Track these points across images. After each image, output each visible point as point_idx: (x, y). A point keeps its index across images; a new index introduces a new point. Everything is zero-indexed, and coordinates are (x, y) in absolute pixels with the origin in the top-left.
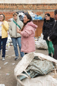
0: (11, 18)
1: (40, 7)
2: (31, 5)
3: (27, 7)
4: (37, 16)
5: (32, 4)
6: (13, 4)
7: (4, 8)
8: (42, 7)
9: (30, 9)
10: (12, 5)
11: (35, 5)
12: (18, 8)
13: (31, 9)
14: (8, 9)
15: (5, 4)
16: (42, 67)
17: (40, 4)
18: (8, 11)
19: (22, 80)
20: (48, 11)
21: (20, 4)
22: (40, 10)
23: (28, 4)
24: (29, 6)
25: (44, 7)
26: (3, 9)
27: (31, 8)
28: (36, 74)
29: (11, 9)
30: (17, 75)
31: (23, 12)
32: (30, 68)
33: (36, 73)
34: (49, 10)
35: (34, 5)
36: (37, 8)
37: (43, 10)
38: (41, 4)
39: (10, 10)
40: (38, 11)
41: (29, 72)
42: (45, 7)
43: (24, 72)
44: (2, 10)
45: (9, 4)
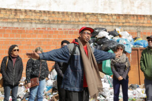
1: (131, 21)
2: (115, 17)
3: (105, 20)
5: (115, 15)
6: (79, 13)
7: (62, 21)
8: (135, 22)
9: (112, 24)
10: (76, 16)
11: (122, 17)
12: (88, 21)
13: (114, 24)
14: (69, 23)
15: (63, 13)
17: (130, 15)
21: (93, 14)
22: (131, 26)
23: (107, 15)
24: (110, 17)
25: (138, 22)
26: (60, 22)
27: (114, 22)
29: (74, 23)
31: (106, 31)
34: (149, 27)
35: (119, 16)
36: (126, 22)
37: (137, 26)
38: (133, 15)
39: (72, 26)
40: (128, 28)
42: (142, 21)
44: (57, 24)
45: (72, 13)
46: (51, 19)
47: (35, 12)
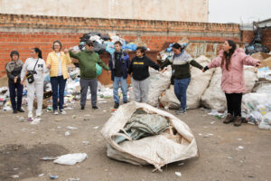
0: (75, 45)
1: (131, 25)
2: (115, 22)
3: (105, 24)
4: (127, 43)
5: (116, 20)
6: (78, 18)
8: (135, 26)
9: (112, 28)
11: (122, 22)
12: (87, 26)
14: (68, 27)
15: (61, 18)
16: (150, 122)
17: (131, 20)
18: (68, 31)
19: (119, 143)
20: (148, 34)
22: (131, 31)
23: (107, 19)
24: (110, 22)
25: (139, 26)
26: (58, 27)
27: (115, 27)
28: (141, 134)
29: (73, 28)
30: (111, 135)
31: (99, 35)
32: (131, 125)
33: (142, 131)
35: (119, 20)
36: (126, 27)
37: (137, 31)
38: (134, 20)
40: (128, 33)
41: (129, 131)
43: (121, 132)
45: (71, 18)
46: (49, 24)
47: (32, 17)
